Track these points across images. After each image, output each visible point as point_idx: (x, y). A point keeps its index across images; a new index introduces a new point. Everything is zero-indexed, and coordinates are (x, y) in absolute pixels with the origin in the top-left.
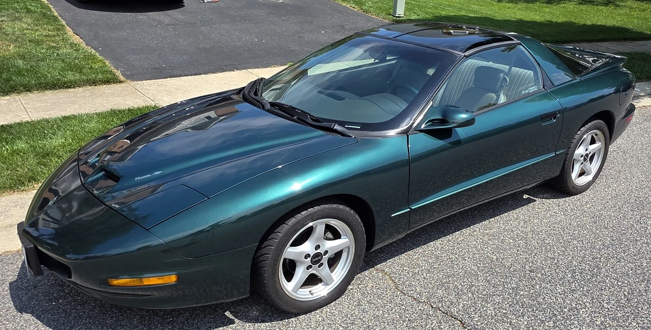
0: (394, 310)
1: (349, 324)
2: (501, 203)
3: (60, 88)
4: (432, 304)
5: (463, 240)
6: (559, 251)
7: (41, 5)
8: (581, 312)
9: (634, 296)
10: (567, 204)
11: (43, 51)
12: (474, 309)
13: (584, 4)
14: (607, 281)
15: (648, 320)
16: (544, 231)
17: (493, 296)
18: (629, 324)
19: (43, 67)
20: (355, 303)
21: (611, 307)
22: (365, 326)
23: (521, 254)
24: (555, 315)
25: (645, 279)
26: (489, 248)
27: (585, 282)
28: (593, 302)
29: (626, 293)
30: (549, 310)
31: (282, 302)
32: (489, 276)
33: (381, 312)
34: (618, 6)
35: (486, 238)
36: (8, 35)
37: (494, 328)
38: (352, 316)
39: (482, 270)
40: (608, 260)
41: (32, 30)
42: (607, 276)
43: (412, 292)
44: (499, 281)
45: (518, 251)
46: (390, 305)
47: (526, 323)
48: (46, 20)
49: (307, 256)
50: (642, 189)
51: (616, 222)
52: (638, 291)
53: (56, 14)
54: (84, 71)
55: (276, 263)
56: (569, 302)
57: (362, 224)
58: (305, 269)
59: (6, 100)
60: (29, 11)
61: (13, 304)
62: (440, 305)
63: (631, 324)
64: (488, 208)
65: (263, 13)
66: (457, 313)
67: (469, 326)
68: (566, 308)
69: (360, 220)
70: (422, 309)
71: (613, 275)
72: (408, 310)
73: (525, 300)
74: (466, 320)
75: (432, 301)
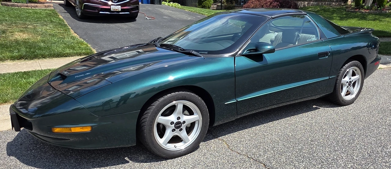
0: (224, 158)
1: (197, 164)
2: (299, 110)
3: (61, 57)
4: (248, 156)
5: (273, 126)
6: (330, 132)
7: (59, 19)
8: (339, 161)
9: (373, 154)
10: (339, 110)
11: (55, 39)
12: (273, 158)
13: (361, 20)
14: (358, 146)
15: (381, 166)
16: (322, 122)
17: (286, 152)
18: (369, 167)
19: (54, 47)
20: (202, 155)
21: (358, 159)
22: (206, 165)
23: (307, 133)
24: (323, 162)
25: (382, 146)
26: (288, 130)
27: (344, 147)
28: (347, 156)
29: (369, 152)
30: (319, 160)
31: (156, 149)
32: (286, 143)
33: (217, 159)
34: (381, 21)
35: (287, 125)
36: (38, 32)
37: (284, 168)
38: (199, 160)
39: (282, 140)
40: (360, 136)
41: (52, 30)
42: (358, 144)
43: (237, 150)
44: (291, 145)
45: (305, 132)
46: (223, 156)
47: (304, 166)
48: (60, 26)
49: (172, 123)
50: (386, 103)
51: (367, 119)
52: (376, 151)
53: (66, 23)
54: (76, 48)
55: (151, 124)
56: (332, 156)
57: (206, 107)
58: (171, 131)
59: (31, 62)
60: (52, 22)
61: (6, 152)
62: (253, 156)
63: (370, 167)
64: (291, 111)
65: (179, 24)
66: (263, 160)
67: (269, 167)
68: (330, 159)
69: (205, 104)
70: (242, 158)
71: (362, 143)
72: (233, 159)
73: (305, 154)
74: (268, 164)
75: (249, 154)
